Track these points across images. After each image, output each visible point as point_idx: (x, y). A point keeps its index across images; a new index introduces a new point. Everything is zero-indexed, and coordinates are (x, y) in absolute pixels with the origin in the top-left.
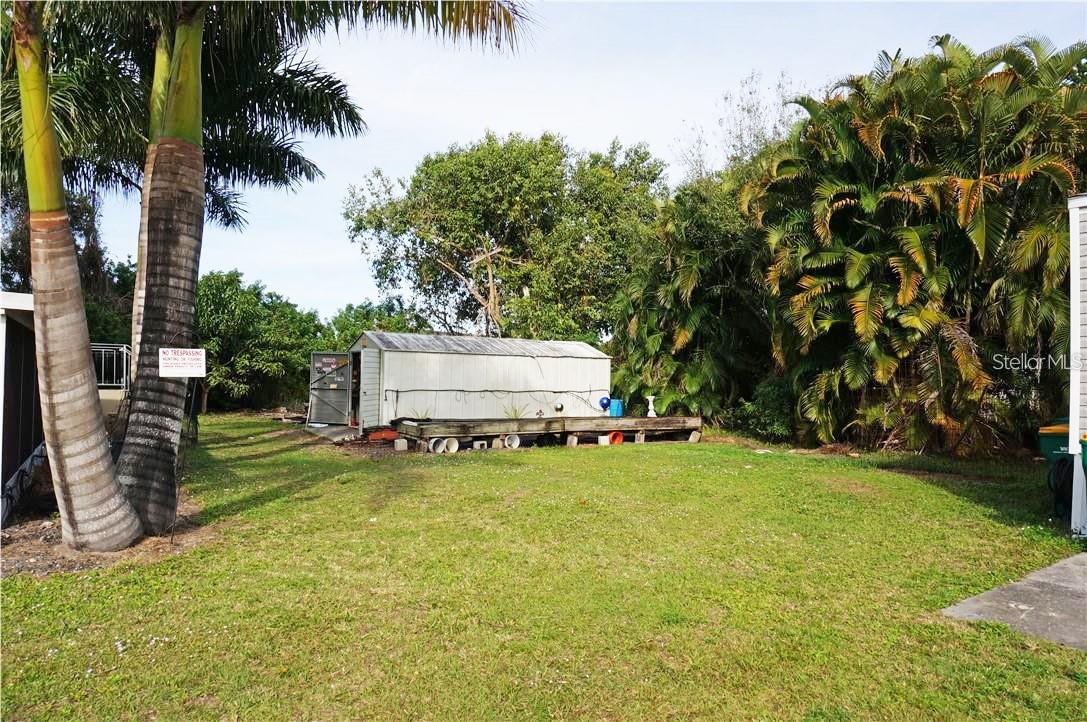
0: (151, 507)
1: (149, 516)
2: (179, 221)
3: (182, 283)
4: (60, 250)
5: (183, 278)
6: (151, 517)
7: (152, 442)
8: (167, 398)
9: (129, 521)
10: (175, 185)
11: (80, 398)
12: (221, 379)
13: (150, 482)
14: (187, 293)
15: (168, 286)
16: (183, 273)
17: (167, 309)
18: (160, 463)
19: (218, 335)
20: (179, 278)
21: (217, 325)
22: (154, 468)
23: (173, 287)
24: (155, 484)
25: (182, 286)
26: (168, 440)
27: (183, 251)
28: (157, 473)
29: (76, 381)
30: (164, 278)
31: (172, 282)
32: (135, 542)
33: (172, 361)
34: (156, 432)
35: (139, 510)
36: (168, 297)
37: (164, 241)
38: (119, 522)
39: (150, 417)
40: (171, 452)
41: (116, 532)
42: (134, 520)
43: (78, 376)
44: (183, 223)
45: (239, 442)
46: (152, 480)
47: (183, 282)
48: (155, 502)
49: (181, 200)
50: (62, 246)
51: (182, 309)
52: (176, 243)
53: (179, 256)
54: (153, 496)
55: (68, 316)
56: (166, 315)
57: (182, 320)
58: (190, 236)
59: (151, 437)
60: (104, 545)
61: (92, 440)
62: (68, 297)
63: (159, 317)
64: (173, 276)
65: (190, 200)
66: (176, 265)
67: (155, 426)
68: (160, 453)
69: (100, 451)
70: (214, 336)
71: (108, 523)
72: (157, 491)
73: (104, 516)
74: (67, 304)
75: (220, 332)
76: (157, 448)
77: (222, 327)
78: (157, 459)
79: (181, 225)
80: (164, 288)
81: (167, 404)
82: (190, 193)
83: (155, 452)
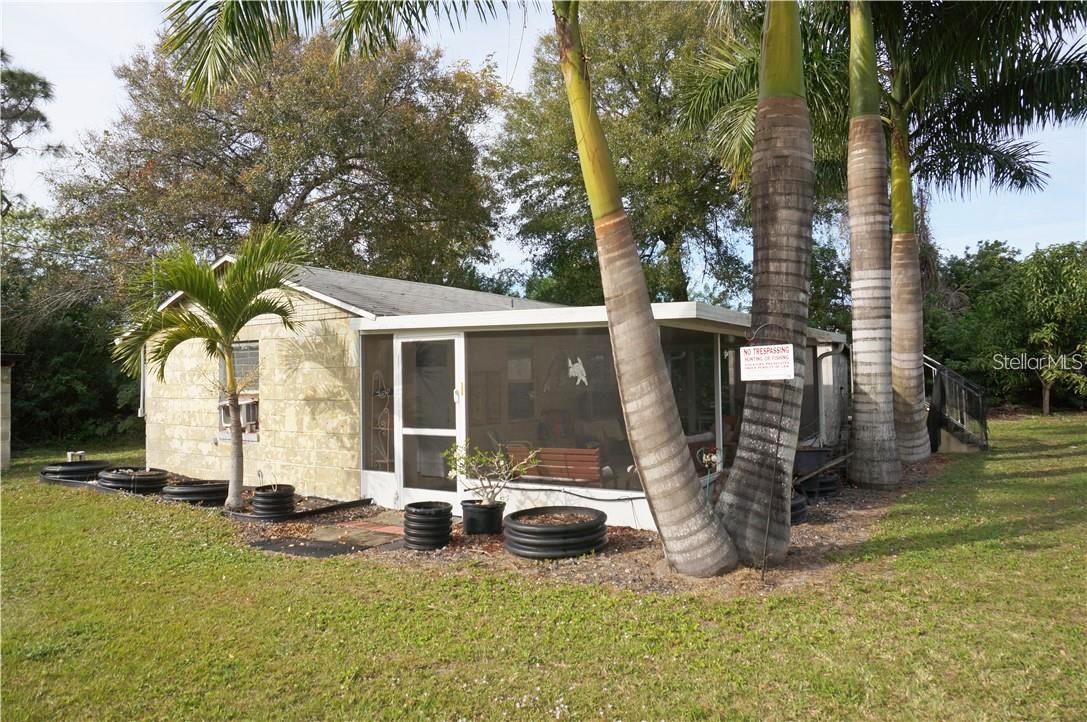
0: (749, 533)
1: (747, 543)
2: (775, 192)
3: (784, 267)
4: (616, 253)
5: (786, 261)
6: (749, 545)
7: (755, 456)
8: (771, 405)
9: (713, 546)
10: (769, 153)
11: (648, 407)
12: (1060, 373)
13: (749, 503)
14: (790, 277)
15: (768, 272)
16: (784, 254)
17: (768, 300)
18: (763, 482)
19: (1055, 320)
20: (780, 260)
21: (1052, 308)
22: (756, 488)
23: (773, 273)
24: (755, 506)
25: (784, 270)
26: (774, 456)
27: (783, 228)
28: (759, 495)
29: (642, 388)
30: (764, 264)
31: (772, 267)
32: (723, 571)
33: (755, 362)
34: (759, 446)
35: (733, 535)
36: (769, 286)
37: (762, 221)
38: (702, 546)
39: (754, 427)
40: (780, 470)
41: (699, 556)
42: (721, 546)
43: (644, 384)
44: (781, 194)
45: (1050, 452)
46: (753, 500)
47: (784, 265)
48: (754, 527)
49: (776, 168)
50: (618, 250)
51: (785, 297)
52: (774, 220)
53: (779, 235)
54: (752, 520)
55: (629, 321)
56: (768, 307)
57: (786, 311)
58: (790, 208)
59: (754, 450)
60: (690, 569)
61: (664, 453)
62: (627, 301)
63: (761, 310)
64: (774, 260)
65: (786, 166)
66: (776, 246)
67: (760, 438)
68: (765, 471)
69: (675, 464)
70: (1048, 321)
71: (691, 545)
72: (757, 514)
73: (685, 537)
74: (627, 309)
75: (1056, 317)
76: (761, 464)
77: (1058, 310)
78: (760, 477)
79: (778, 198)
80: (764, 276)
81: (771, 412)
82: (787, 157)
83: (757, 468)
